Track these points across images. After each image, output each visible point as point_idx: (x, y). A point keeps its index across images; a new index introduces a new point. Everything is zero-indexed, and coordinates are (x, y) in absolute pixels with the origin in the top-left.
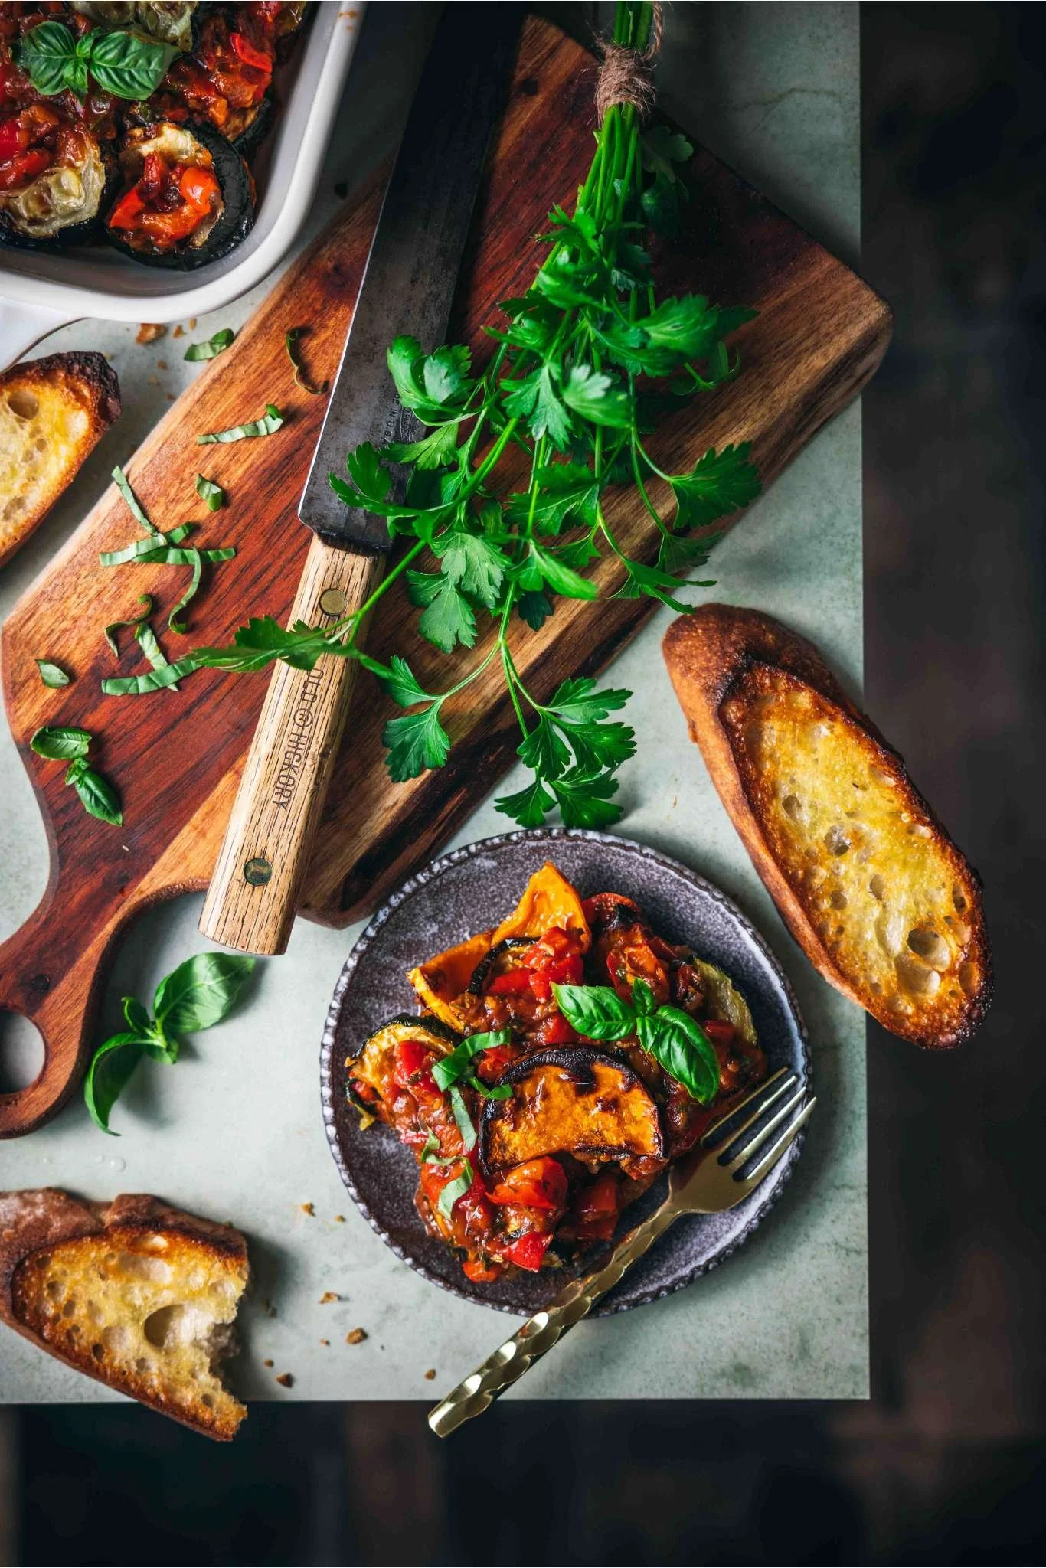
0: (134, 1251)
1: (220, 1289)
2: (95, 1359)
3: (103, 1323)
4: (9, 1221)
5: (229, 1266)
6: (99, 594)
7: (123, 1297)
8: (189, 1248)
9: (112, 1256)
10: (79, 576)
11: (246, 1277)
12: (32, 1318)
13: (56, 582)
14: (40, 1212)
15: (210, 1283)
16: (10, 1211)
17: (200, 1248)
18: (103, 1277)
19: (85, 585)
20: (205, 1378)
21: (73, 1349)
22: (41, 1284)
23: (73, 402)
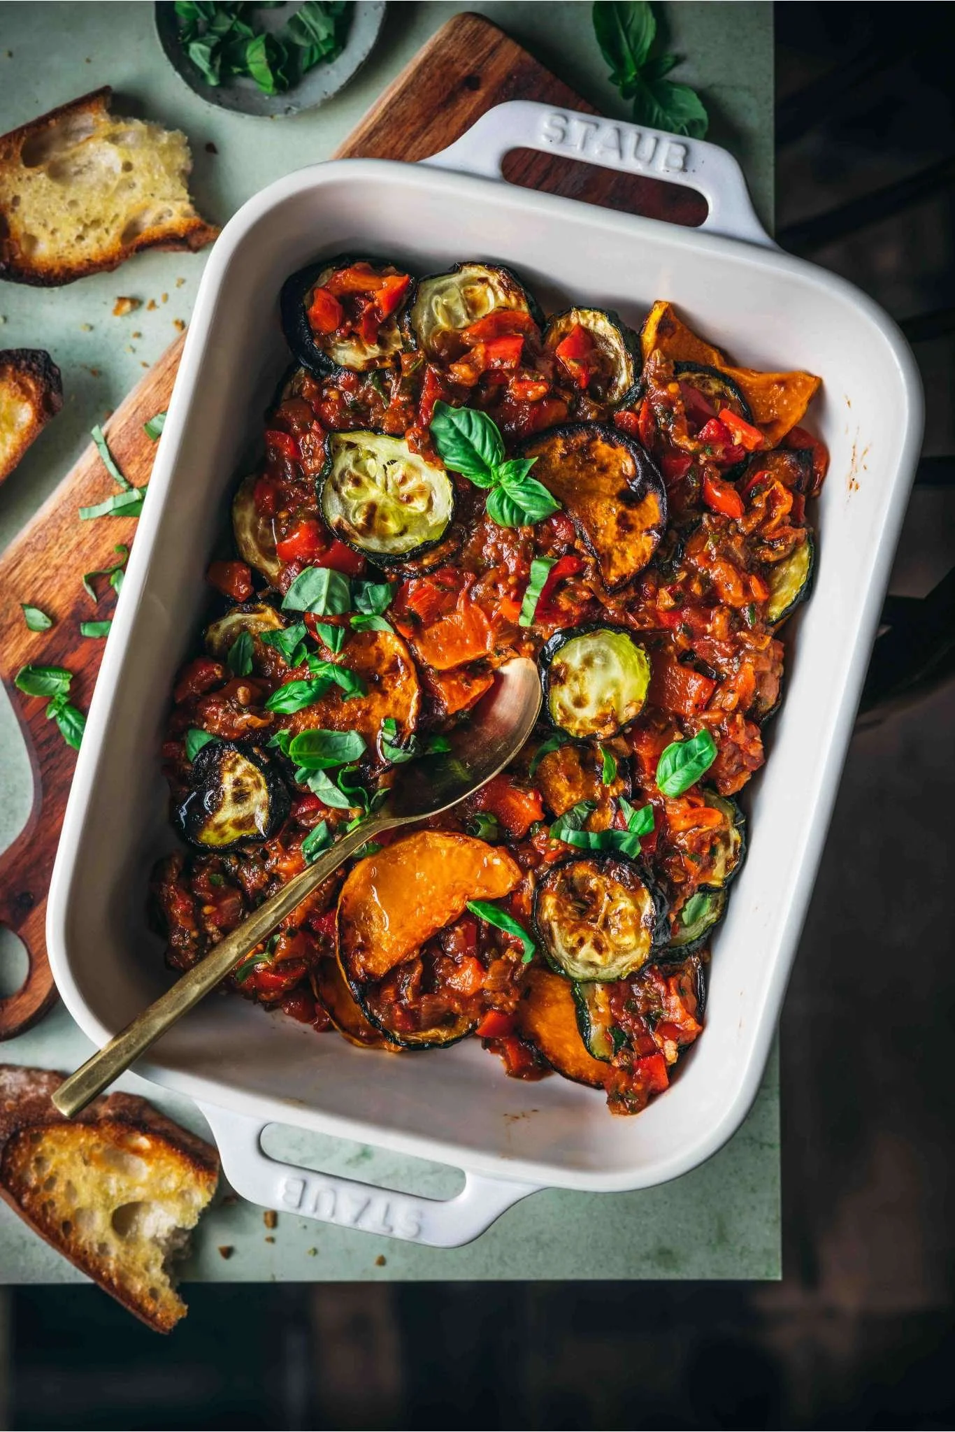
0: (119, 1146)
1: (187, 1196)
2: (62, 1234)
3: (76, 1204)
4: (14, 1093)
5: (201, 1177)
6: (79, 544)
7: (101, 1183)
8: (168, 1154)
9: (98, 1145)
10: (60, 529)
11: (213, 1191)
12: (15, 1185)
13: (40, 534)
14: (43, 1091)
15: (179, 1190)
16: (16, 1084)
17: (179, 1156)
18: (86, 1163)
19: (66, 537)
20: (156, 1273)
21: (45, 1221)
22: (30, 1156)
23: (19, 394)
